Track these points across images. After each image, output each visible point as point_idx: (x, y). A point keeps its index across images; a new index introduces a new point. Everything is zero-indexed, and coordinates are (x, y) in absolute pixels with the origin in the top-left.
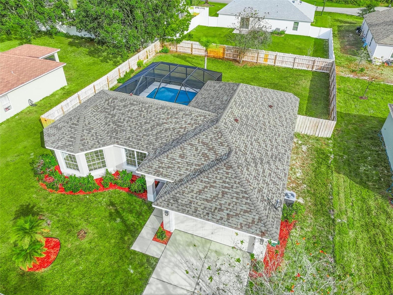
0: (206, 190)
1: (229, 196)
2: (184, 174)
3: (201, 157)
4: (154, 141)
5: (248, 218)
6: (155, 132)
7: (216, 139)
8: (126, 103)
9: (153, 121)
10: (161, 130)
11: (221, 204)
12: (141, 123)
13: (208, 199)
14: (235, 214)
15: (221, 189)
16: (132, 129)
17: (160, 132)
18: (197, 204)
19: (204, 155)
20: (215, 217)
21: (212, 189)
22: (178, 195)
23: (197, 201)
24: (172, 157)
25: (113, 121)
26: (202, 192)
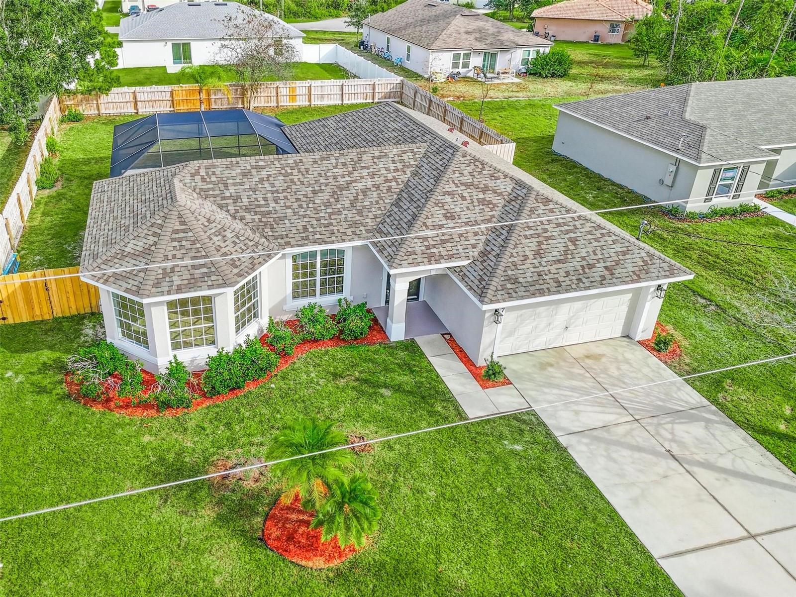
0: (543, 247)
1: (583, 242)
2: (478, 242)
3: (481, 207)
4: (358, 218)
5: (634, 260)
6: (347, 203)
7: (480, 173)
8: (242, 168)
9: (327, 185)
10: (355, 195)
11: (583, 258)
12: (306, 196)
13: (560, 258)
14: (614, 263)
15: (563, 236)
16: (296, 210)
17: (356, 198)
18: (550, 273)
19: (482, 202)
20: (593, 279)
21: (550, 241)
22: (510, 272)
23: (546, 269)
24: (435, 224)
25: (244, 208)
26: (541, 252)
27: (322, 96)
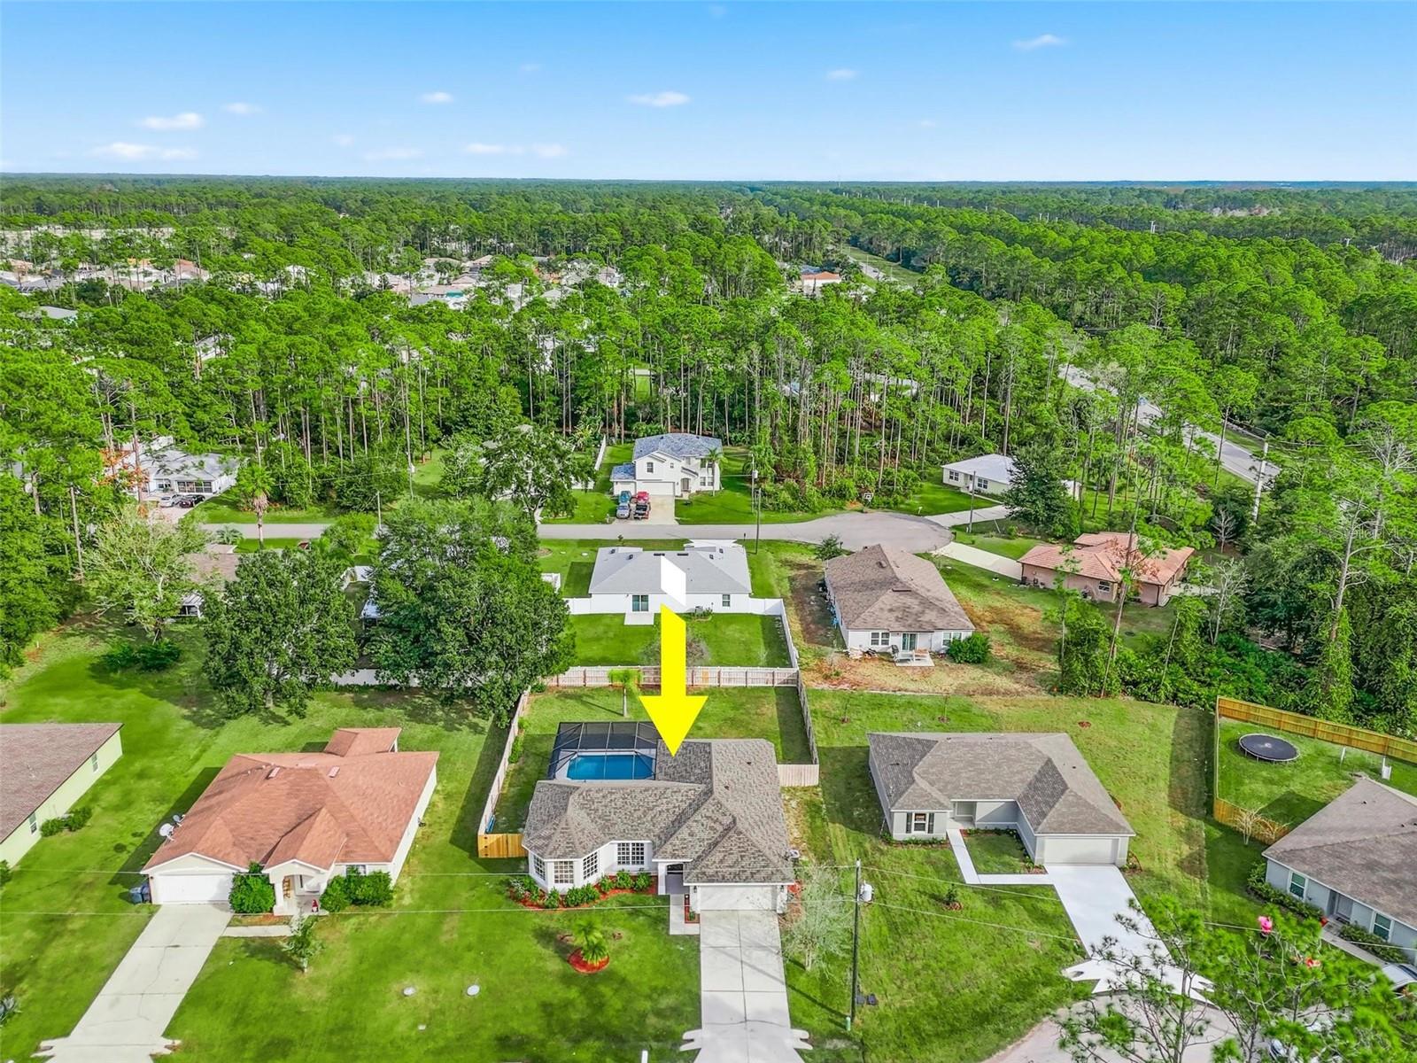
0: (725, 858)
1: (747, 858)
2: (700, 850)
3: (710, 831)
5: (768, 871)
7: (717, 811)
11: (742, 867)
13: (731, 865)
14: (756, 871)
15: (738, 853)
18: (722, 872)
20: (742, 878)
21: (730, 855)
22: (702, 869)
23: (721, 869)
26: (723, 860)
27: (730, 680)
